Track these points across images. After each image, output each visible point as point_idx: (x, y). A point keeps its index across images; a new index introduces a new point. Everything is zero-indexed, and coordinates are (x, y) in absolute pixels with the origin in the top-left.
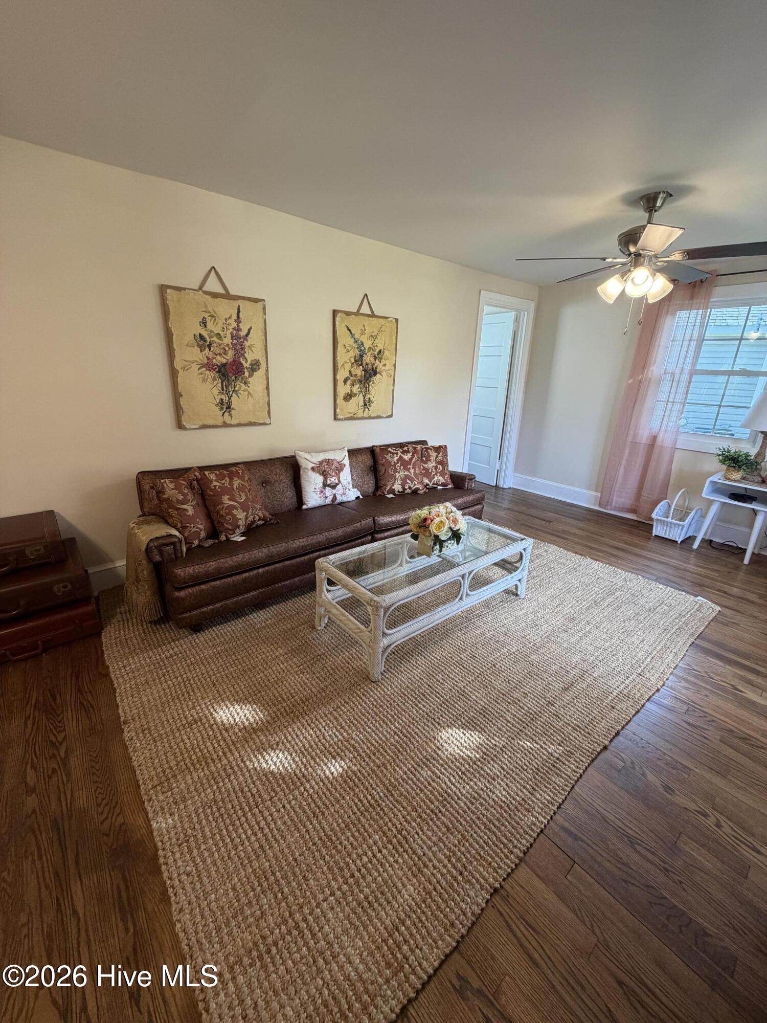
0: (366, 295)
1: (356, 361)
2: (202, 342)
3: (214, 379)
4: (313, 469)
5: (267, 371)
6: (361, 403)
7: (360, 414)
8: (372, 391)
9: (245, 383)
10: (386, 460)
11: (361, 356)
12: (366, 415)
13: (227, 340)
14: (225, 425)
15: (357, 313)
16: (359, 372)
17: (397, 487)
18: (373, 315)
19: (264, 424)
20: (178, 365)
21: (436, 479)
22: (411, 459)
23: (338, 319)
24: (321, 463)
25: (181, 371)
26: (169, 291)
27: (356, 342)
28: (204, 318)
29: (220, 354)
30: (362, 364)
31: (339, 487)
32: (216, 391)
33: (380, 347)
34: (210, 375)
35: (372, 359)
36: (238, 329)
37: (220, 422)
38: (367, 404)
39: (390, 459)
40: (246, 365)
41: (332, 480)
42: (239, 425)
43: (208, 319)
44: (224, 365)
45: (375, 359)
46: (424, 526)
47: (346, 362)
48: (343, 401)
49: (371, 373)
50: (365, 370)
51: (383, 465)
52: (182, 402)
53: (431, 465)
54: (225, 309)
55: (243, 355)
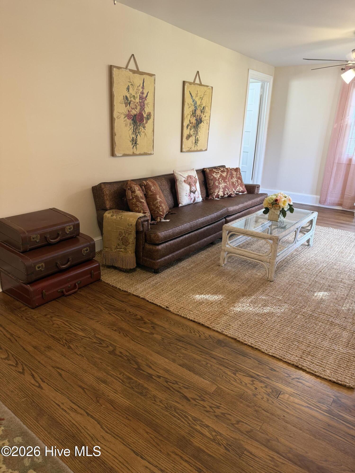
0: (198, 72)
1: (193, 114)
2: (127, 101)
3: (130, 125)
4: (185, 181)
5: (154, 120)
6: (194, 142)
7: (193, 149)
8: (199, 133)
9: (144, 127)
10: (213, 177)
11: (195, 111)
12: (195, 149)
13: (138, 100)
14: (134, 155)
15: (194, 83)
16: (194, 120)
17: (221, 194)
18: (201, 85)
19: (151, 154)
20: (115, 115)
21: (238, 188)
22: (227, 176)
23: (186, 87)
24: (188, 177)
25: (116, 119)
26: (114, 69)
27: (193, 101)
28: (129, 86)
29: (134, 109)
30: (195, 116)
31: (196, 193)
32: (131, 132)
33: (204, 105)
34: (129, 121)
35: (200, 113)
36: (143, 93)
37: (131, 153)
38: (196, 141)
39: (216, 176)
40: (145, 116)
41: (193, 188)
42: (140, 155)
43: (130, 86)
44: (135, 115)
45: (201, 112)
46: (276, 204)
47: (188, 114)
48: (186, 140)
49: (199, 121)
50: (196, 120)
51: (212, 180)
52: (116, 139)
53: (234, 180)
54: (137, 80)
55: (144, 109)
